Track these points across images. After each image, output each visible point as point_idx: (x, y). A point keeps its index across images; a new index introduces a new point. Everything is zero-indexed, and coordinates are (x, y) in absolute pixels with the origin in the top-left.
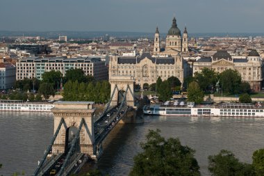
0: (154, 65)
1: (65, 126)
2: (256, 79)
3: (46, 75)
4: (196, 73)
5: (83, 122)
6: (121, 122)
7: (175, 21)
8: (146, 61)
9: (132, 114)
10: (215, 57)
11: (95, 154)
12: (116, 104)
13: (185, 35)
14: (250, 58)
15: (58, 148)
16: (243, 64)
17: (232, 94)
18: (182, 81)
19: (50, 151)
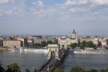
0: (70, 40)
1: (51, 51)
2: (97, 44)
3: (42, 42)
4: (81, 42)
5: (56, 50)
6: (63, 54)
7: (74, 30)
8: (68, 39)
9: (66, 51)
10: (86, 38)
11: (59, 59)
12: (62, 48)
13: (77, 34)
14: (95, 38)
15: (49, 57)
16: (93, 40)
17: (91, 47)
18: (77, 43)
19: (47, 58)
